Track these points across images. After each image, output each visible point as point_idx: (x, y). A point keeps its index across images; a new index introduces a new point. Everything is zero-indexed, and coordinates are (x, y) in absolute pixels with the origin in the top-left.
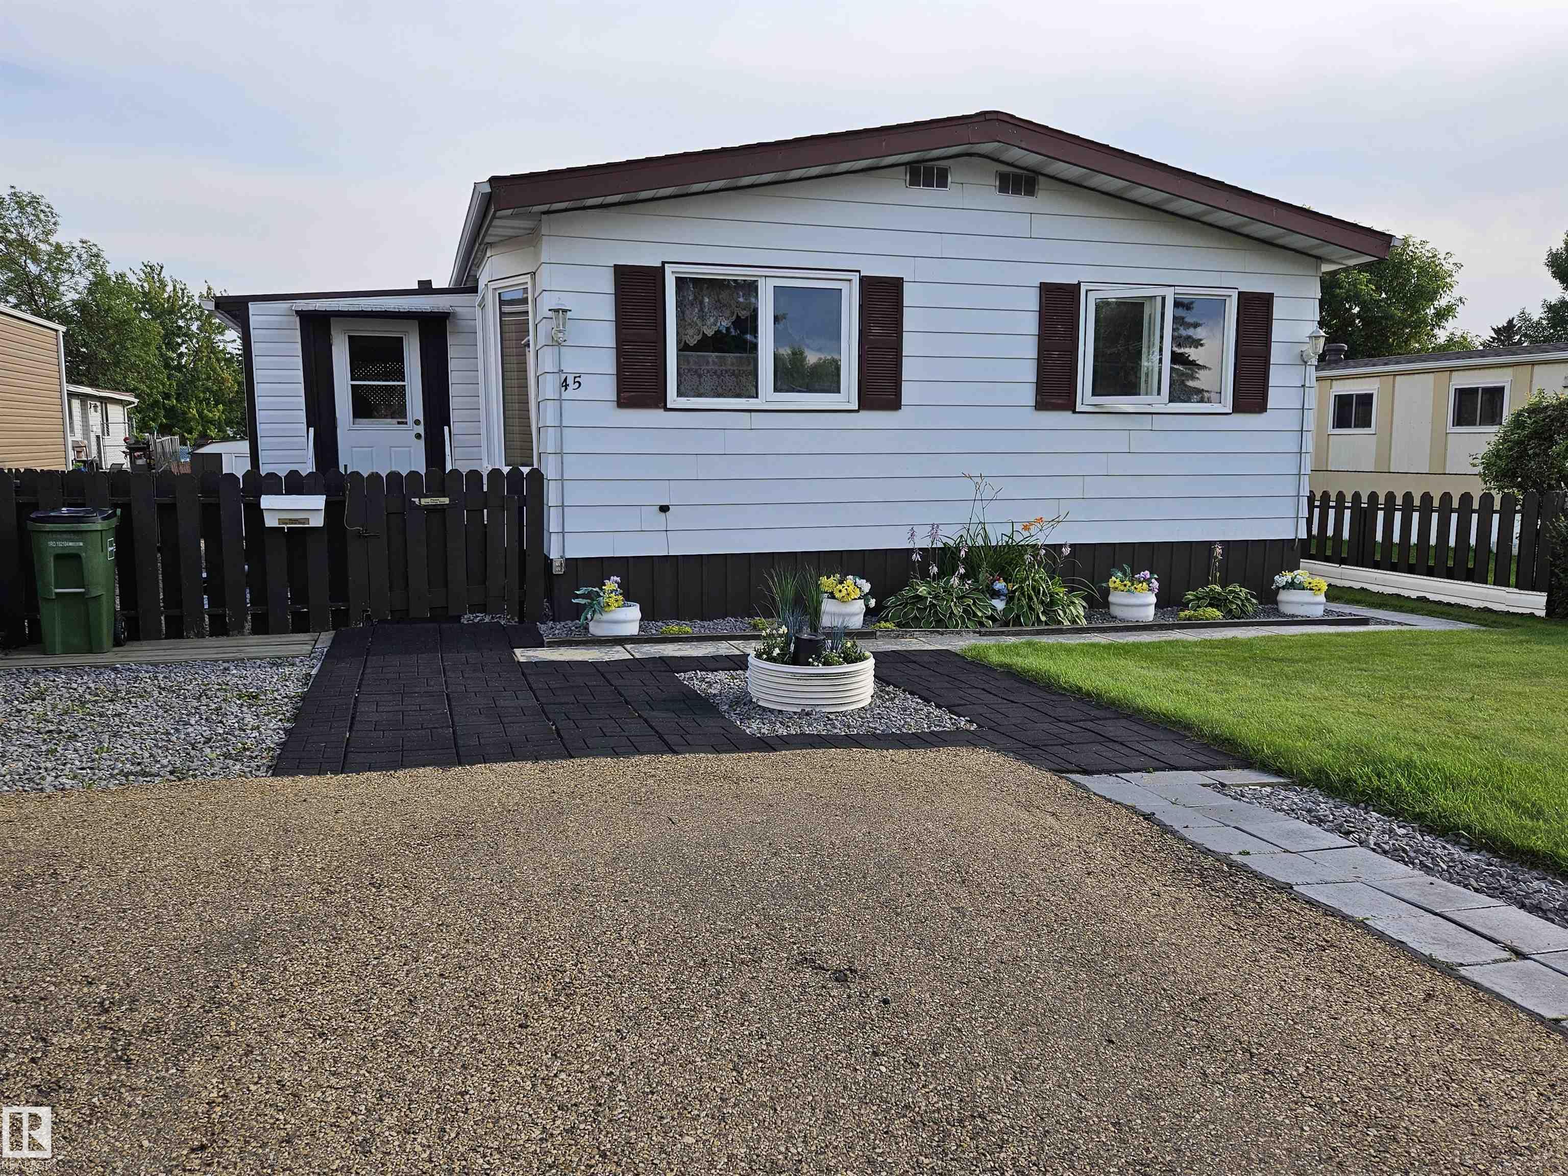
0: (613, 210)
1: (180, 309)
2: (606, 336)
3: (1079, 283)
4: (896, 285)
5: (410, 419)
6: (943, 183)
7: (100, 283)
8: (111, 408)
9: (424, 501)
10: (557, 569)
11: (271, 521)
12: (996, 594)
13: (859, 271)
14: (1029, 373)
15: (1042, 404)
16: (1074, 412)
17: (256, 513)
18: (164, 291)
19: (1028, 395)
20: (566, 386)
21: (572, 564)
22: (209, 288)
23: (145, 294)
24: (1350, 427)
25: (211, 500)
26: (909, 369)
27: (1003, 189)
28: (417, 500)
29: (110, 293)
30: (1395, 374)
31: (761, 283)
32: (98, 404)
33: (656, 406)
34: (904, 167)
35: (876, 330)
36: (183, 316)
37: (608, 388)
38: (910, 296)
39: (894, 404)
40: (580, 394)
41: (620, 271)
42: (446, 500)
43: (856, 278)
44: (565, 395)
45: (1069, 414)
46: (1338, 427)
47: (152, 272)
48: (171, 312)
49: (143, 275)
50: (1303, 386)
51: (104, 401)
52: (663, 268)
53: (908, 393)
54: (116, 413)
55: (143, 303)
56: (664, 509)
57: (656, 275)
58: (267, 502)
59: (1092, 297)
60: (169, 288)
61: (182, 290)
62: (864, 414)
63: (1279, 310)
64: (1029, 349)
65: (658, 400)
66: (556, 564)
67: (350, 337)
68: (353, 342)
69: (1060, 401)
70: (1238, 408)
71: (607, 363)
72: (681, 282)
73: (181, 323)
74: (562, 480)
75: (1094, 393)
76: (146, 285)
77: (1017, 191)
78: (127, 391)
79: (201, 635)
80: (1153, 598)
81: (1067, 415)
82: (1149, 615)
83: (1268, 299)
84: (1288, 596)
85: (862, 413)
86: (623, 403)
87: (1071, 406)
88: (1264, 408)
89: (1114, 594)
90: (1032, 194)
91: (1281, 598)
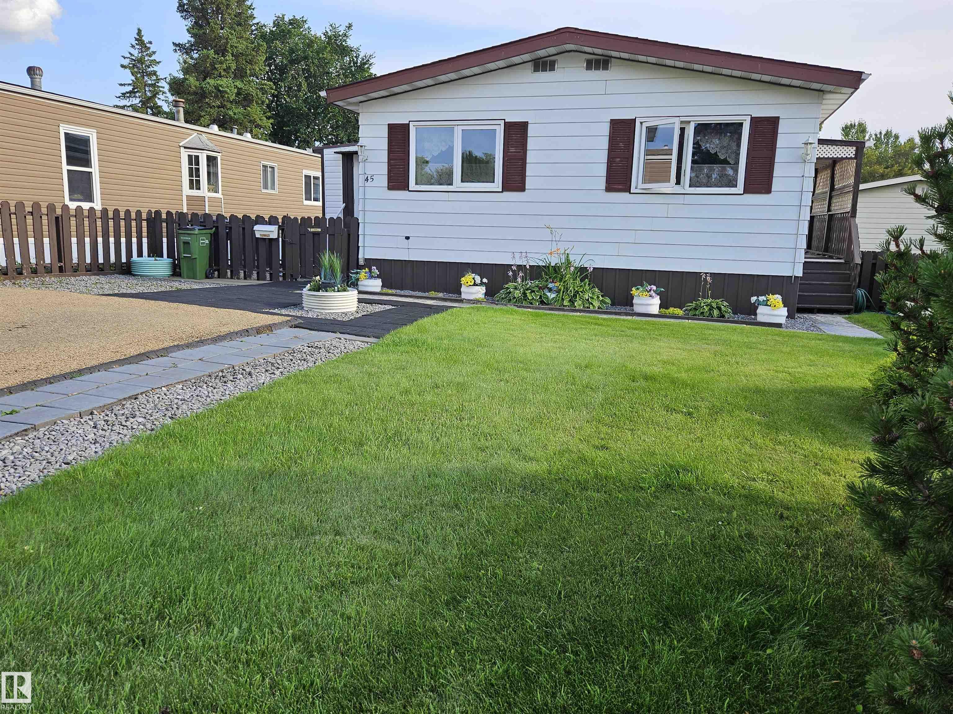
0: (389, 98)
2: (384, 156)
3: (635, 119)
4: (523, 126)
6: (552, 69)
9: (313, 230)
11: (258, 236)
13: (504, 120)
14: (602, 170)
15: (609, 188)
16: (630, 193)
19: (602, 183)
20: (367, 179)
21: (367, 260)
26: (530, 170)
27: (589, 68)
28: (309, 229)
31: (455, 128)
33: (405, 190)
34: (531, 63)
35: (512, 150)
37: (384, 181)
38: (531, 131)
39: (522, 188)
40: (373, 184)
41: (390, 126)
42: (319, 230)
43: (502, 123)
44: (367, 184)
50: (803, 176)
53: (528, 183)
56: (407, 238)
57: (405, 128)
58: (256, 228)
59: (645, 125)
62: (506, 194)
63: (782, 128)
64: (603, 156)
65: (405, 187)
66: (361, 260)
69: (620, 187)
70: (748, 191)
71: (384, 169)
72: (418, 130)
74: (364, 223)
75: (644, 182)
77: (597, 68)
79: (238, 278)
80: (657, 301)
81: (626, 195)
82: (655, 310)
83: (774, 122)
84: (761, 310)
85: (505, 193)
86: (390, 188)
87: (628, 189)
88: (768, 191)
89: (635, 298)
90: (607, 69)
91: (758, 311)
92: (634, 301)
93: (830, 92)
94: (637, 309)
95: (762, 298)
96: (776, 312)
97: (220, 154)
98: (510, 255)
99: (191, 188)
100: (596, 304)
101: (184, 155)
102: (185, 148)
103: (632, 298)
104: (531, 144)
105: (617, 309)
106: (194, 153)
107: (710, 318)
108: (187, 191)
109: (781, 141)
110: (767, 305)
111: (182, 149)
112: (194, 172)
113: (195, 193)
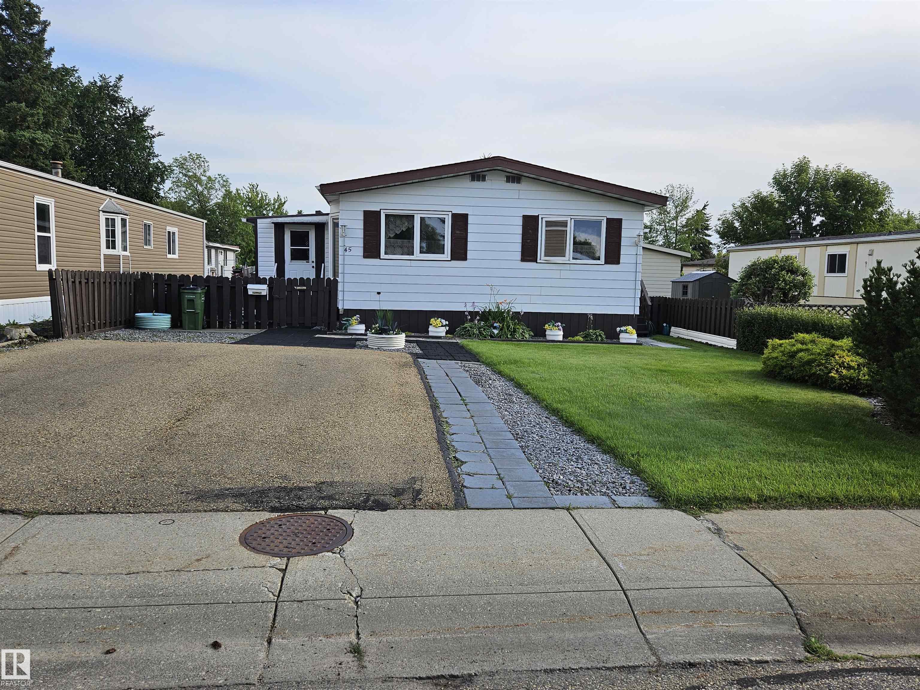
0: (364, 192)
1: (264, 206)
2: (360, 234)
3: (538, 216)
4: (465, 216)
5: (310, 261)
6: (484, 179)
7: (228, 194)
8: (228, 253)
9: (298, 288)
10: (341, 312)
11: (250, 293)
12: (495, 328)
13: (452, 212)
14: (519, 248)
15: (523, 259)
16: (537, 263)
17: (246, 290)
18: (258, 197)
19: (519, 256)
20: (346, 250)
21: (346, 311)
22: (278, 196)
23: (249, 199)
24: (835, 272)
25: (234, 286)
26: (470, 246)
27: (508, 181)
28: (296, 287)
29: (231, 199)
30: (858, 243)
31: (415, 216)
32: (223, 251)
33: (377, 258)
34: (469, 175)
35: (458, 232)
36: (266, 209)
37: (360, 252)
38: (470, 220)
39: (465, 258)
40: (351, 253)
41: (365, 212)
42: (305, 288)
43: (450, 214)
44: (346, 254)
45: (535, 263)
46: (830, 272)
47: (253, 188)
48: (261, 207)
49: (249, 190)
50: (636, 254)
51: (226, 250)
52: (380, 211)
53: (469, 255)
54: (231, 256)
55: (248, 203)
56: (379, 293)
57: (377, 214)
58: (249, 286)
59: (544, 220)
60: (260, 196)
61: (266, 196)
63: (624, 225)
64: (519, 239)
65: (377, 255)
66: (340, 310)
67: (291, 231)
68: (293, 233)
69: (530, 259)
70: (607, 262)
71: (360, 243)
72: (387, 216)
73: (265, 212)
74: (344, 282)
75: (546, 255)
76: (250, 194)
77: (513, 182)
78: (235, 245)
79: (228, 328)
80: (561, 333)
81: (534, 264)
82: (561, 338)
83: (620, 221)
84: (622, 335)
85: (452, 261)
86: (365, 257)
87: (535, 261)
88: (618, 262)
89: (547, 331)
90: (519, 183)
91: (620, 336)
92: (546, 333)
93: (648, 206)
94: (549, 338)
95: (623, 328)
96: (631, 337)
97: (128, 217)
98: (463, 305)
99: (108, 247)
100: (527, 336)
101: (103, 217)
102: (104, 212)
103: (545, 331)
104: (470, 228)
105: (536, 339)
106: (111, 216)
107: (597, 342)
108: (104, 251)
109: (624, 233)
110: (627, 333)
111: (101, 212)
112: (110, 234)
113: (111, 252)
